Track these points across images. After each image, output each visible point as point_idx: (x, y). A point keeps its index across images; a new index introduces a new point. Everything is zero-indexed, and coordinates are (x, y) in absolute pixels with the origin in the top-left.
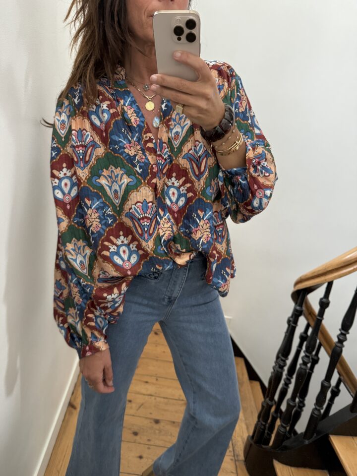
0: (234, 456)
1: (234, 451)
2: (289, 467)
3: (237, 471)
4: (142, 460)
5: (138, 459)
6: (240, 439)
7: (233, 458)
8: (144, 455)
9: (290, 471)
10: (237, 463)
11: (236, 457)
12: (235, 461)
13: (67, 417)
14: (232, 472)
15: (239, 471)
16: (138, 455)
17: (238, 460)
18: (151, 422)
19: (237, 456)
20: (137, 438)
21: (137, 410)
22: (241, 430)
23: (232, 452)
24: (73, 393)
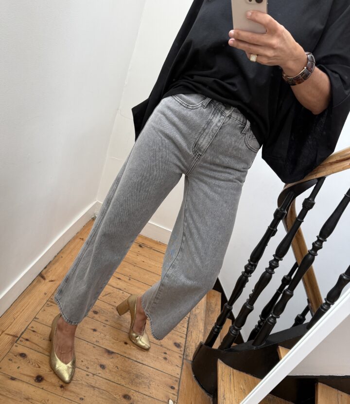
0: (184, 355)
1: (184, 351)
2: (232, 369)
3: (182, 366)
4: (95, 333)
5: (92, 331)
6: (193, 344)
7: (182, 356)
8: (98, 330)
9: (232, 372)
10: (184, 361)
11: (185, 355)
12: (183, 359)
13: (34, 283)
14: (177, 366)
15: (184, 367)
16: (94, 328)
17: (186, 359)
18: (112, 308)
19: (187, 356)
20: (96, 316)
21: (103, 296)
22: (197, 338)
23: (183, 352)
24: (45, 268)
